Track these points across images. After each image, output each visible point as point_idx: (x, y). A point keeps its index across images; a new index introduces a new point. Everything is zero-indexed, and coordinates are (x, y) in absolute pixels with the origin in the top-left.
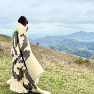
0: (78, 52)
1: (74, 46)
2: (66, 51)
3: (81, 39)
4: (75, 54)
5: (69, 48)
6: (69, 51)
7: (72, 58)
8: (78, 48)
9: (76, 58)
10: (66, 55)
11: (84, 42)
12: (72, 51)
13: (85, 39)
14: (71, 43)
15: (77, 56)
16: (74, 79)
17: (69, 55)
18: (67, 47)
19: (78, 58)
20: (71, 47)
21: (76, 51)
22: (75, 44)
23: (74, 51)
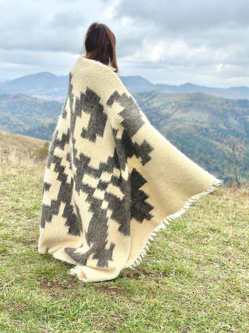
0: (38, 130)
1: (27, 113)
2: (6, 126)
3: (45, 94)
4: (30, 133)
5: (13, 119)
6: (15, 126)
7: (26, 146)
8: (38, 119)
9: (36, 146)
10: (8, 137)
11: (53, 102)
12: (22, 125)
13: (55, 93)
14: (18, 104)
15: (38, 140)
17: (17, 138)
18: (6, 116)
19: (41, 144)
20: (17, 115)
21: (33, 128)
22: (29, 106)
23: (27, 125)
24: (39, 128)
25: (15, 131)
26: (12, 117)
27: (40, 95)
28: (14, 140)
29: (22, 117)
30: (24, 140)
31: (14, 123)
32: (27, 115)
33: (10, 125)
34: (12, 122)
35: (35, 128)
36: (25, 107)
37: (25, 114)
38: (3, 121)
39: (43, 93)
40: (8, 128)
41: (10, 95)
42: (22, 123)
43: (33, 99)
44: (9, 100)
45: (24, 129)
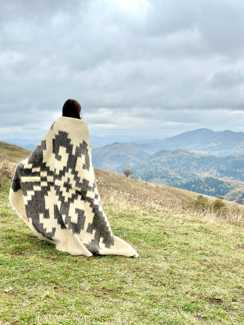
0: (195, 183)
1: (184, 167)
2: (164, 180)
3: (202, 149)
4: (187, 186)
5: (172, 173)
6: (172, 179)
7: (180, 198)
8: (194, 173)
9: (190, 198)
10: (164, 190)
11: (210, 156)
12: (179, 179)
13: (212, 148)
14: (176, 159)
15: (192, 192)
16: (184, 234)
17: (173, 190)
18: (165, 170)
19: (195, 197)
20: (175, 169)
21: (190, 181)
22: (187, 161)
23: (183, 179)
24: (195, 181)
25: (172, 185)
26: (171, 171)
27: (198, 150)
28: (169, 193)
29: (179, 171)
30: (179, 192)
31: (172, 177)
32: (184, 169)
33: (169, 178)
34: (170, 176)
35: (191, 182)
36: (183, 162)
37: (182, 168)
38: (162, 175)
39: (200, 148)
40: (166, 181)
41: (169, 151)
42: (179, 177)
43: (191, 154)
44: (168, 156)
45: (181, 183)
